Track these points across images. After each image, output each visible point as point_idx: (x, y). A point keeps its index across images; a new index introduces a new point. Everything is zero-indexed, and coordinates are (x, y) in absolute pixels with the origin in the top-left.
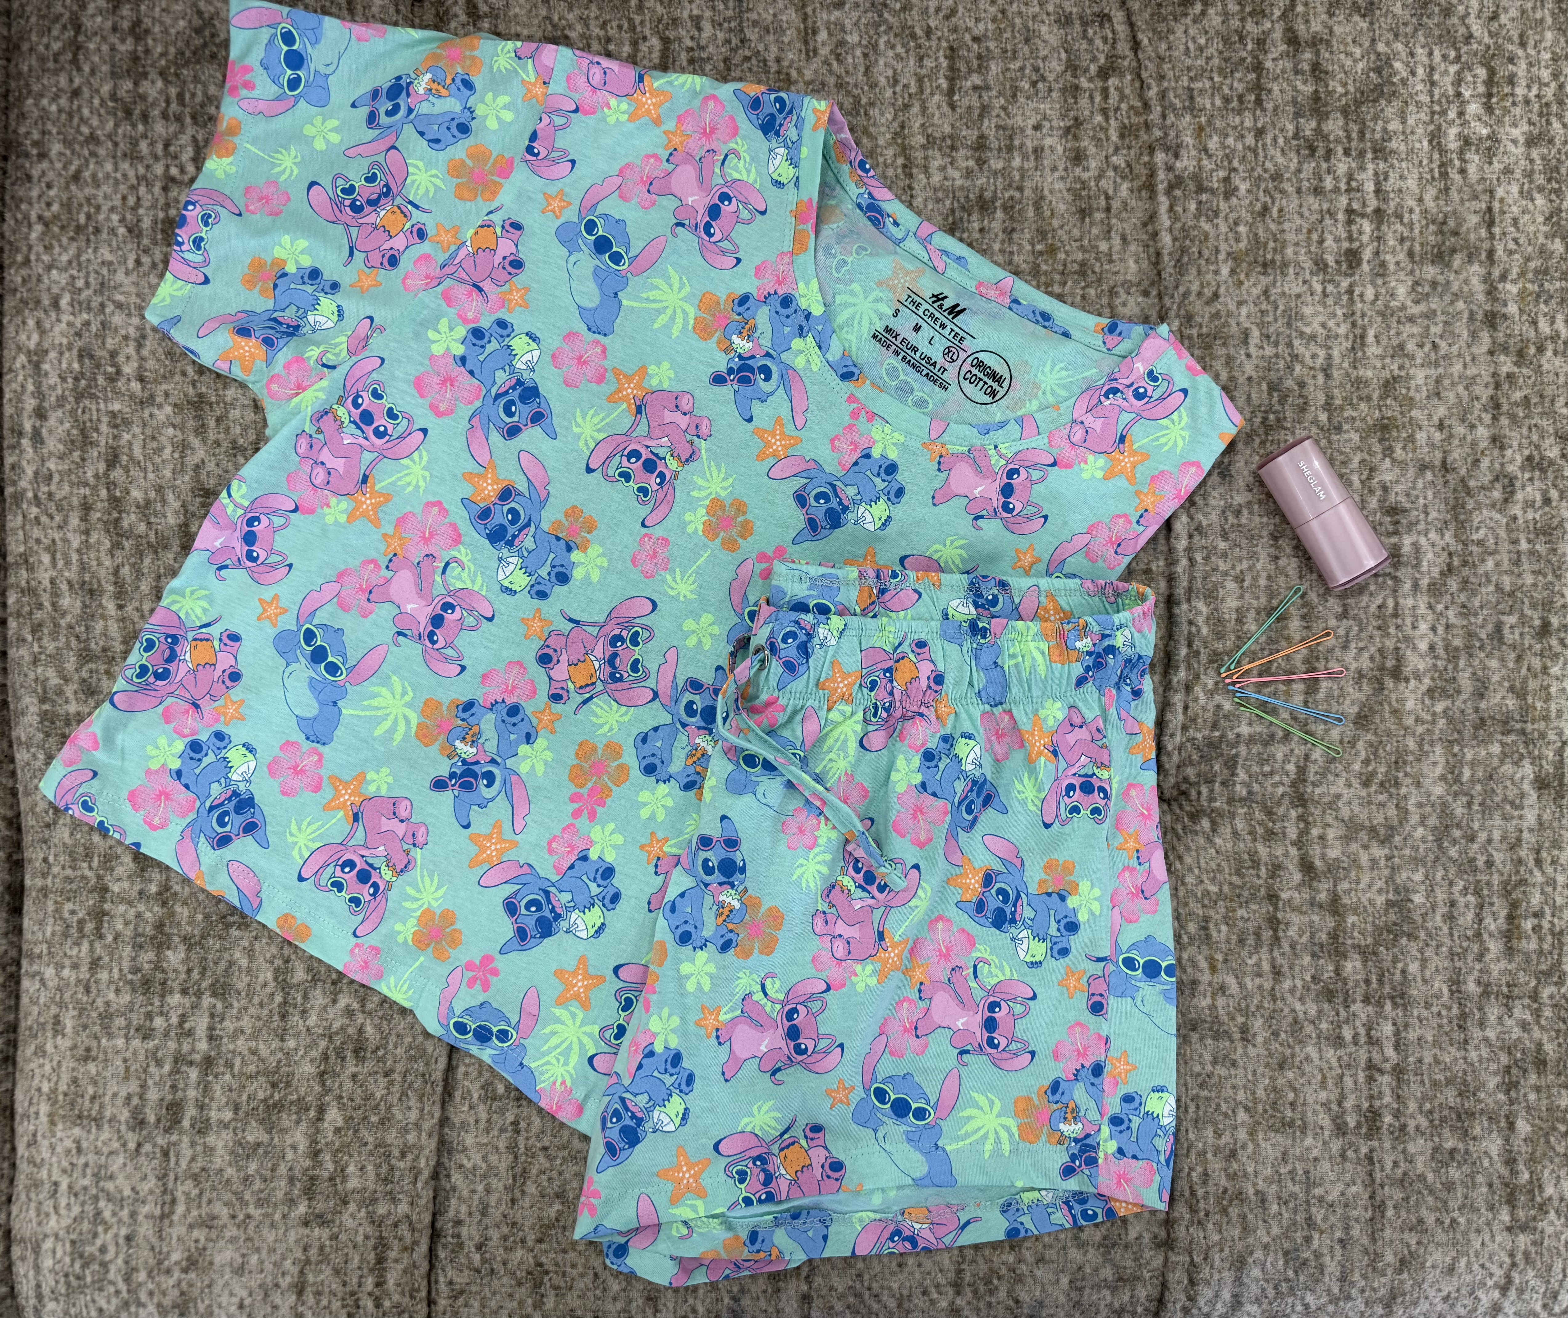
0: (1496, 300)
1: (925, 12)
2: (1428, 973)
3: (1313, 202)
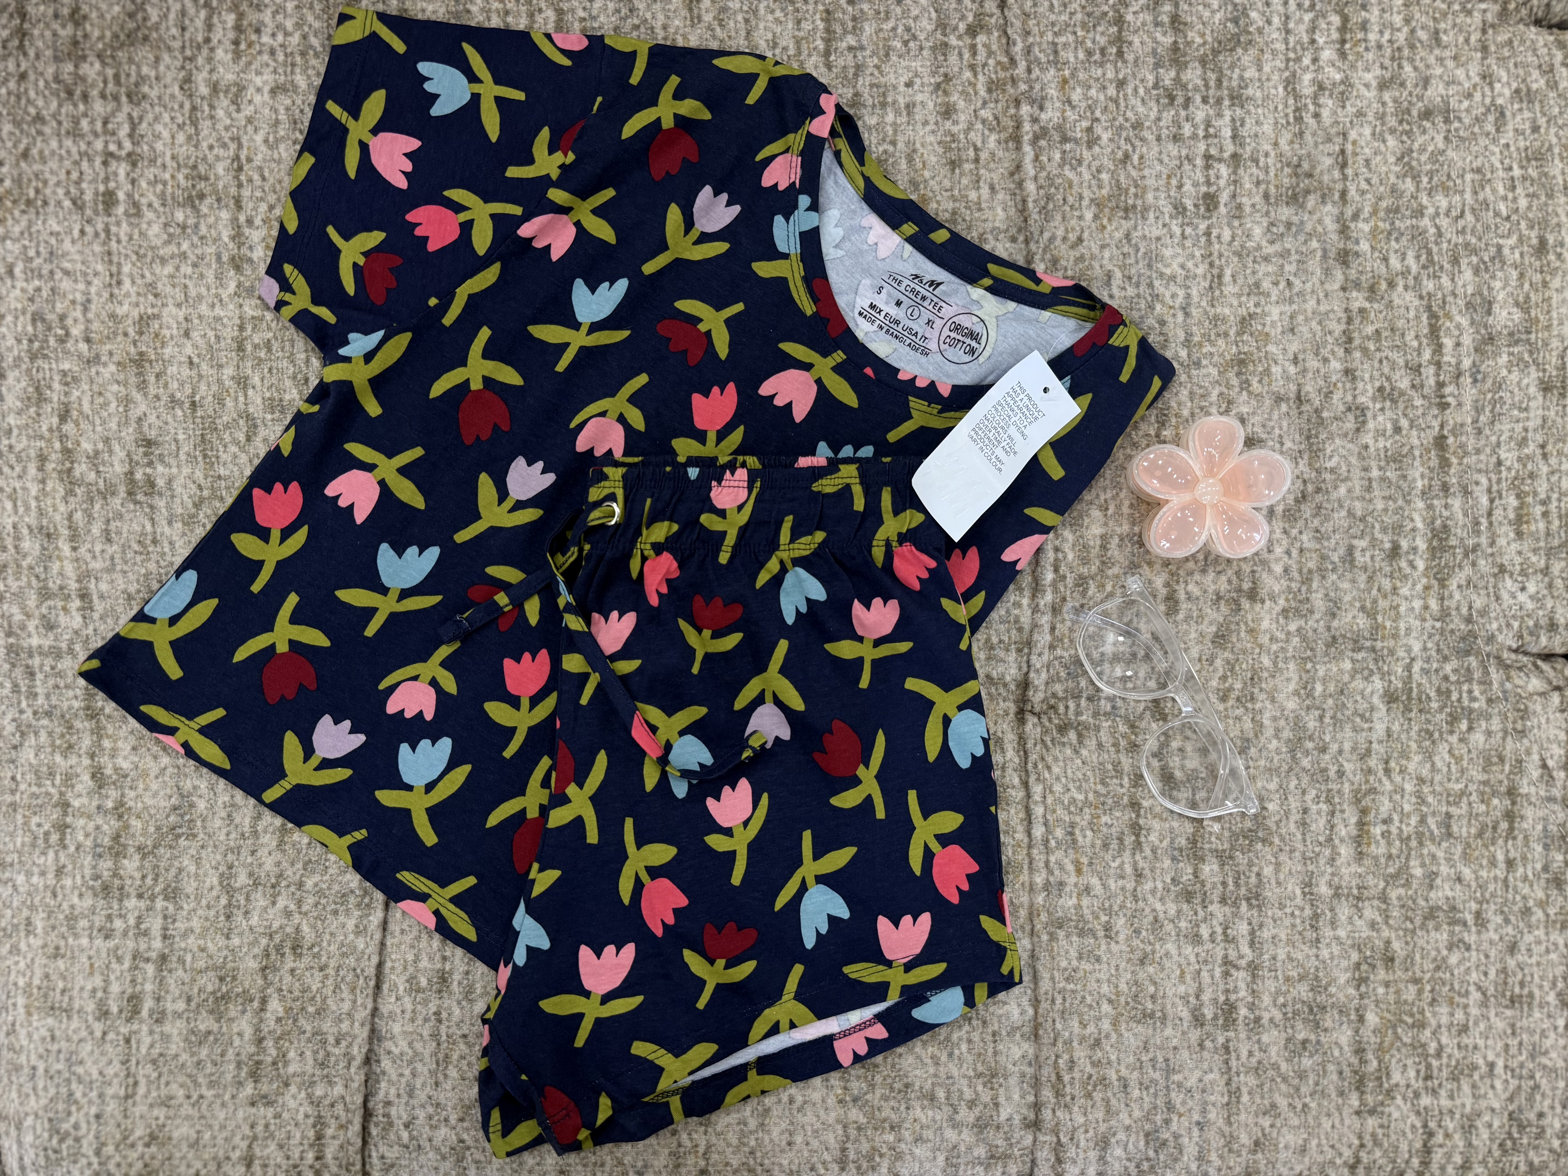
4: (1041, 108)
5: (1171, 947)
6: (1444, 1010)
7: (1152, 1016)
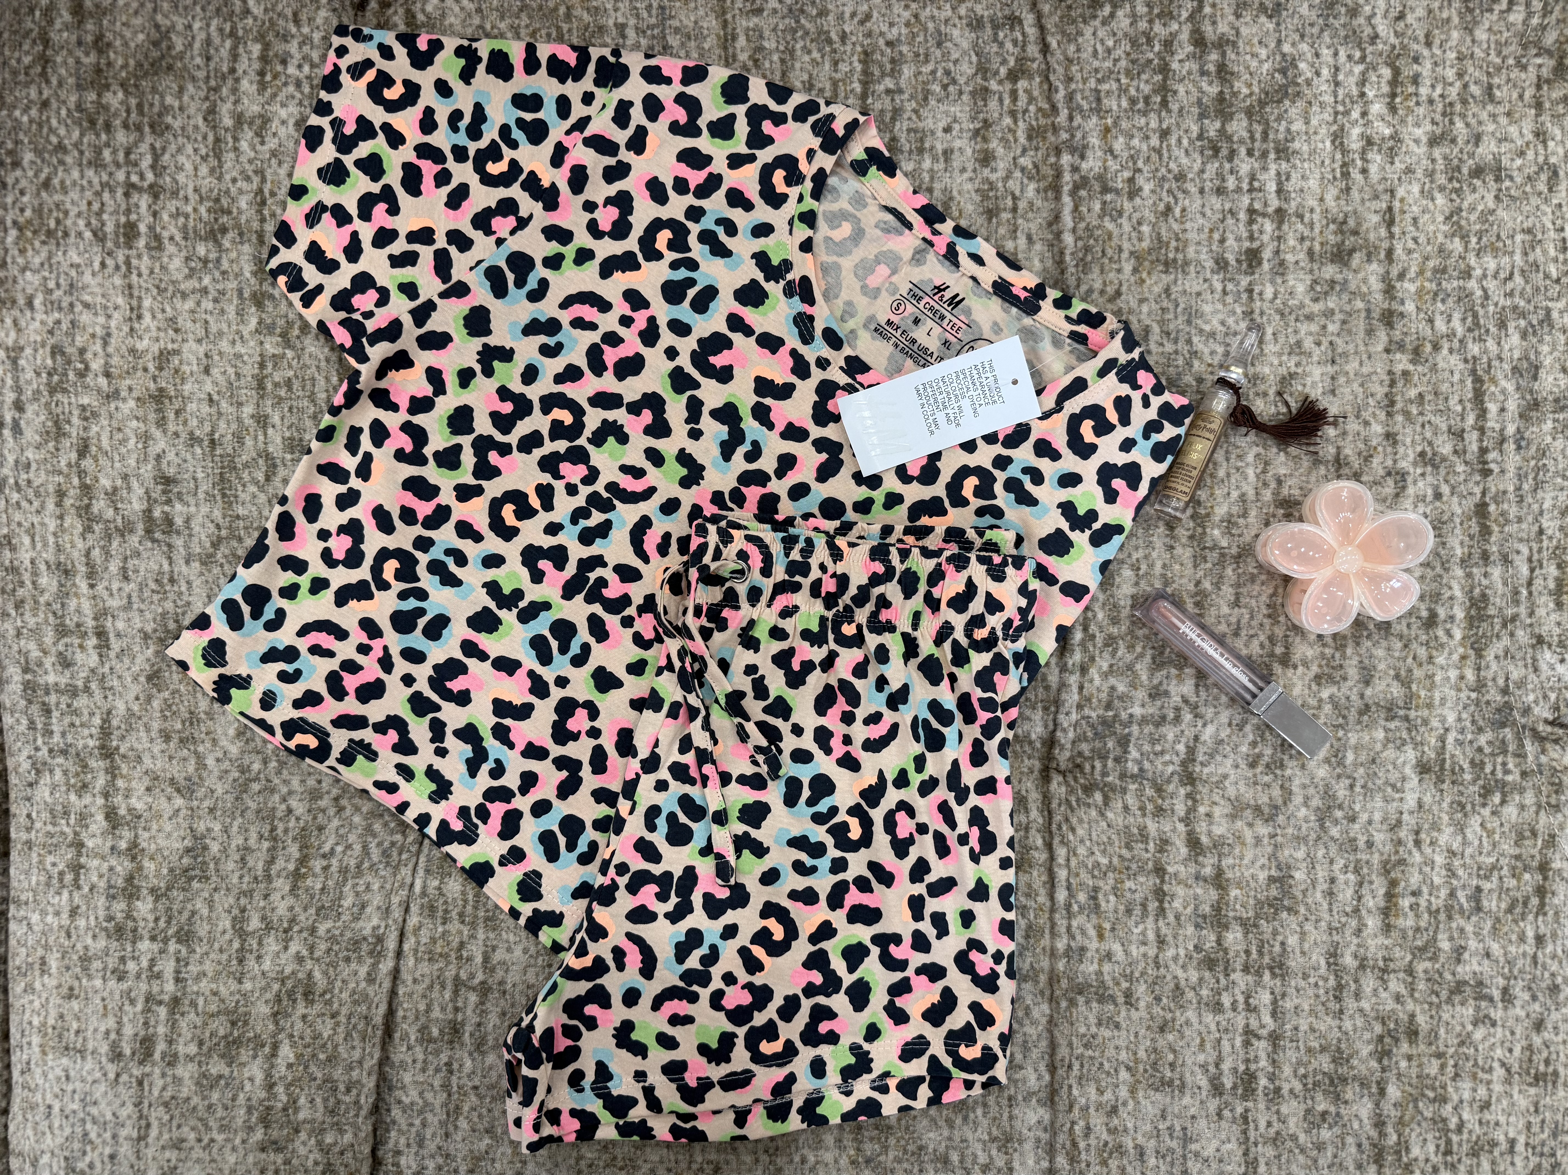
0: (1393, 298)
1: (840, 17)
2: (1306, 946)
3: (1216, 202)
4: (1083, 157)
5: (1191, 1014)
6: (1466, 1085)
7: (1170, 1083)
